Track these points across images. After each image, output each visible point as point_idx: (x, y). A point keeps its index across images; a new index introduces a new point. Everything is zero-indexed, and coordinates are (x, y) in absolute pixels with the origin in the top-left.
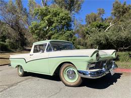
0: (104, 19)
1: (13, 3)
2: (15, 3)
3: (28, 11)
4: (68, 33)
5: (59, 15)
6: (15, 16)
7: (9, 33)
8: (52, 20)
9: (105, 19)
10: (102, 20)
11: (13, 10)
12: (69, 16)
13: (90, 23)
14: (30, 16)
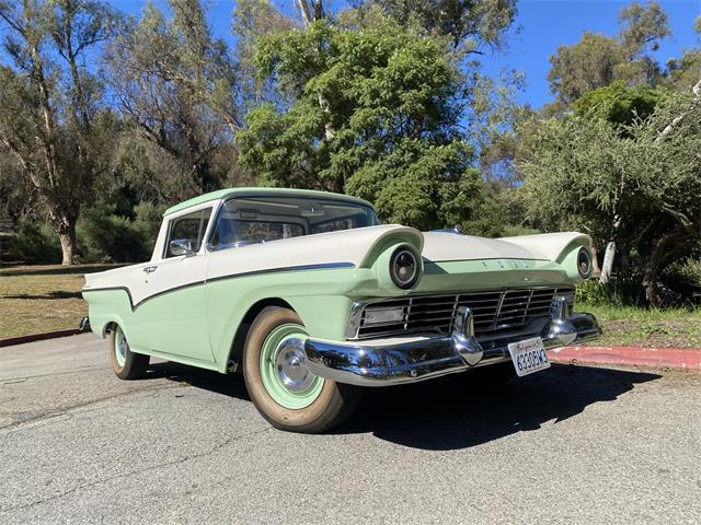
0: (663, 67)
1: (161, 20)
2: (170, 20)
3: (233, 54)
4: (435, 156)
5: (383, 63)
6: (172, 84)
7: (149, 174)
8: (348, 93)
9: (672, 65)
10: (653, 71)
11: (161, 58)
12: (440, 61)
13: (576, 94)
14: (245, 80)
